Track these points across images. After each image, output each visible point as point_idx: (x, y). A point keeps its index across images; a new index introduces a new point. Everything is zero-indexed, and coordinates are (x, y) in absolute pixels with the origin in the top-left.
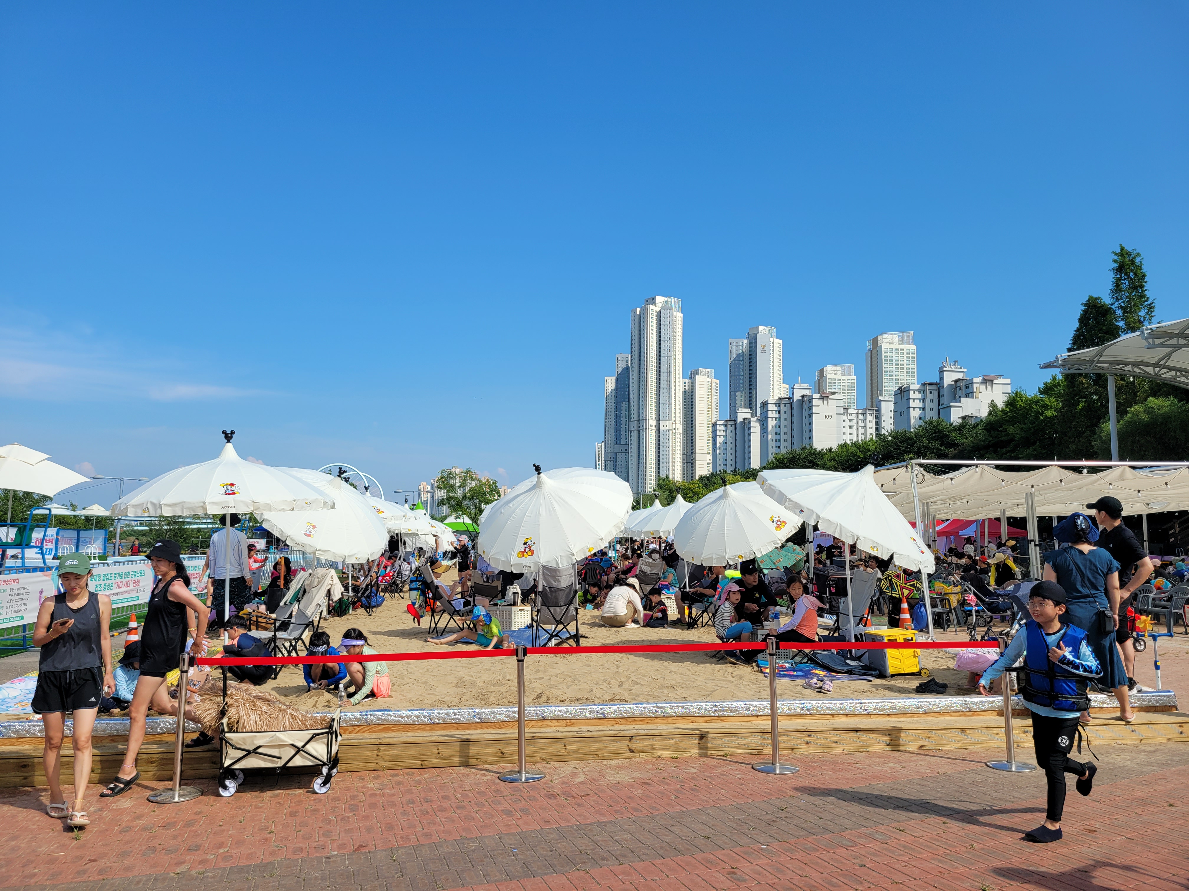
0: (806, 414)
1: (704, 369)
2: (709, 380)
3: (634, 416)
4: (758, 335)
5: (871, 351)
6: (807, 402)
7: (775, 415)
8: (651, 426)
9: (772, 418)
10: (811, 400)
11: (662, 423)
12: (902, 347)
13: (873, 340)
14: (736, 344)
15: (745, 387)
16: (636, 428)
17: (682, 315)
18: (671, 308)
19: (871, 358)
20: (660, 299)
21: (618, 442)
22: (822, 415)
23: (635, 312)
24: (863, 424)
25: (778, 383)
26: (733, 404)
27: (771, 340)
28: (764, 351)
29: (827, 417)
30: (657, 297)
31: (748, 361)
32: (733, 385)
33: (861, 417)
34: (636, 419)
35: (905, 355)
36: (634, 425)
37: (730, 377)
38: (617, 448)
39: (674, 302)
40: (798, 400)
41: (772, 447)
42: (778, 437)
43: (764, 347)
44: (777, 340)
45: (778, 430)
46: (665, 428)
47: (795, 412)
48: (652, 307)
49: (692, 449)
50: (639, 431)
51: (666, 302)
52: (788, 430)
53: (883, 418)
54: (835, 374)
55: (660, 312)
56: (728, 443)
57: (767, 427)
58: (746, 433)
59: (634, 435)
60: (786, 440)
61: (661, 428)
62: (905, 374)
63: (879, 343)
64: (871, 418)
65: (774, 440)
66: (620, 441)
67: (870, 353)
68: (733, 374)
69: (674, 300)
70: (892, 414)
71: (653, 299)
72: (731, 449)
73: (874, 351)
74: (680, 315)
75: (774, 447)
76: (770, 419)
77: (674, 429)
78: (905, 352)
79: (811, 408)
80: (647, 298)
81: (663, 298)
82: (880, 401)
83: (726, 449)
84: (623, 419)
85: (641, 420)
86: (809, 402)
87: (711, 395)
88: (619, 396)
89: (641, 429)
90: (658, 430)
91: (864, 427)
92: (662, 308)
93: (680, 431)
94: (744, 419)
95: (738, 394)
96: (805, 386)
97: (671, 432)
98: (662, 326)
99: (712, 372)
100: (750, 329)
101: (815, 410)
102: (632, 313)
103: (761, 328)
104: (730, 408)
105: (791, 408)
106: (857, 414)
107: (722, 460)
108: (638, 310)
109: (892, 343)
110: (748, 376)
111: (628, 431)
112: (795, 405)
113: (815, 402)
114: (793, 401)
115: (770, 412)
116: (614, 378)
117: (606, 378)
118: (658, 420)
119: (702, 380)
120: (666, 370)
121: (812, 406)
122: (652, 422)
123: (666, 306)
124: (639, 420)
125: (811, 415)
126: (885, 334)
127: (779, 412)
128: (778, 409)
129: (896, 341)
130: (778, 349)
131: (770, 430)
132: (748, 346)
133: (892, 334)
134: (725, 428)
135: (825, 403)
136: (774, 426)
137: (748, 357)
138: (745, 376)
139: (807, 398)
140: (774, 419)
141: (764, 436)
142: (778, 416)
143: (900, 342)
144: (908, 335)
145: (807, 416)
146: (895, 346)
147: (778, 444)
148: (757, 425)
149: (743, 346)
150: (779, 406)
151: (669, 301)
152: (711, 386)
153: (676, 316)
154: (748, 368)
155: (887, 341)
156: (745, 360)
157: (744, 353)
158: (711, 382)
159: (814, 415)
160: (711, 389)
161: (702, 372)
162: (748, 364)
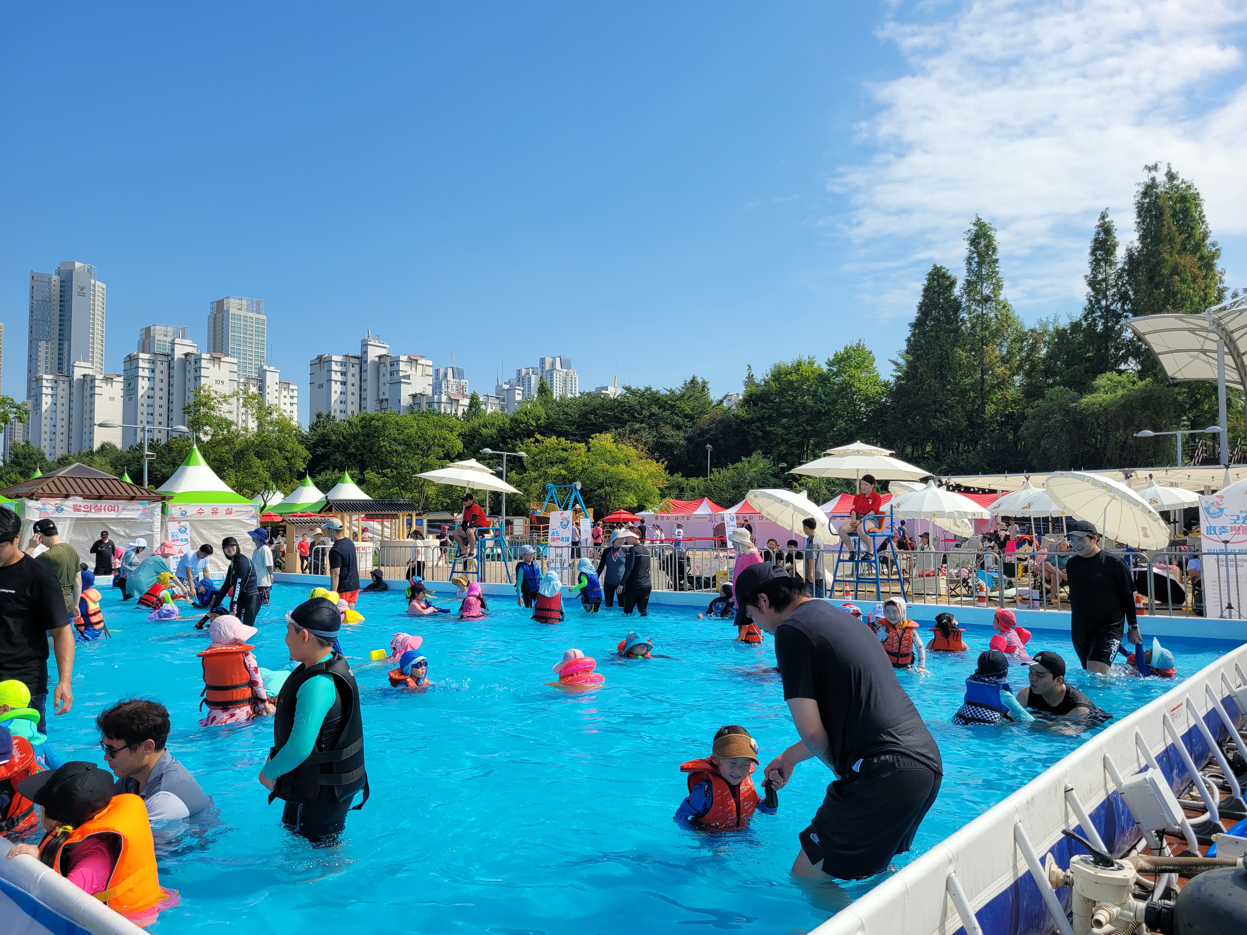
0: (191, 376)
4: (73, 273)
5: (216, 315)
6: (193, 362)
7: (146, 373)
9: (143, 377)
10: (198, 360)
12: (251, 315)
13: (219, 302)
14: (40, 279)
15: (53, 336)
19: (215, 323)
22: (212, 379)
26: (33, 356)
27: (92, 281)
28: (82, 294)
29: (217, 382)
32: (34, 332)
35: (254, 325)
37: (31, 321)
40: (180, 359)
41: (142, 413)
42: (150, 401)
43: (82, 289)
44: (98, 283)
45: (151, 393)
47: (176, 372)
52: (164, 394)
56: (59, 404)
57: (135, 388)
58: (87, 393)
60: (161, 406)
62: (254, 346)
65: (145, 405)
67: (213, 316)
68: (35, 317)
72: (63, 412)
73: (220, 315)
75: (145, 414)
76: (140, 379)
78: (254, 321)
79: (197, 369)
83: (55, 412)
86: (196, 363)
94: (83, 375)
95: (43, 344)
96: (188, 342)
101: (203, 372)
103: (78, 265)
105: (170, 367)
109: (240, 309)
110: (57, 322)
112: (176, 365)
113: (204, 363)
114: (173, 359)
115: (140, 370)
121: (200, 367)
125: (198, 378)
126: (233, 298)
127: (153, 371)
128: (152, 366)
129: (244, 307)
130: (101, 295)
131: (141, 392)
132: (58, 284)
133: (241, 299)
134: (54, 385)
135: (217, 366)
136: (146, 388)
137: (57, 298)
138: (53, 322)
139: (193, 358)
140: (146, 379)
141: (130, 399)
142: (152, 375)
143: (248, 310)
144: (258, 304)
145: (192, 380)
146: (243, 313)
147: (150, 410)
148: (104, 385)
149: (50, 283)
150: (153, 363)
154: (57, 313)
155: (234, 306)
156: (53, 302)
157: (52, 292)
159: (202, 379)
162: (57, 308)
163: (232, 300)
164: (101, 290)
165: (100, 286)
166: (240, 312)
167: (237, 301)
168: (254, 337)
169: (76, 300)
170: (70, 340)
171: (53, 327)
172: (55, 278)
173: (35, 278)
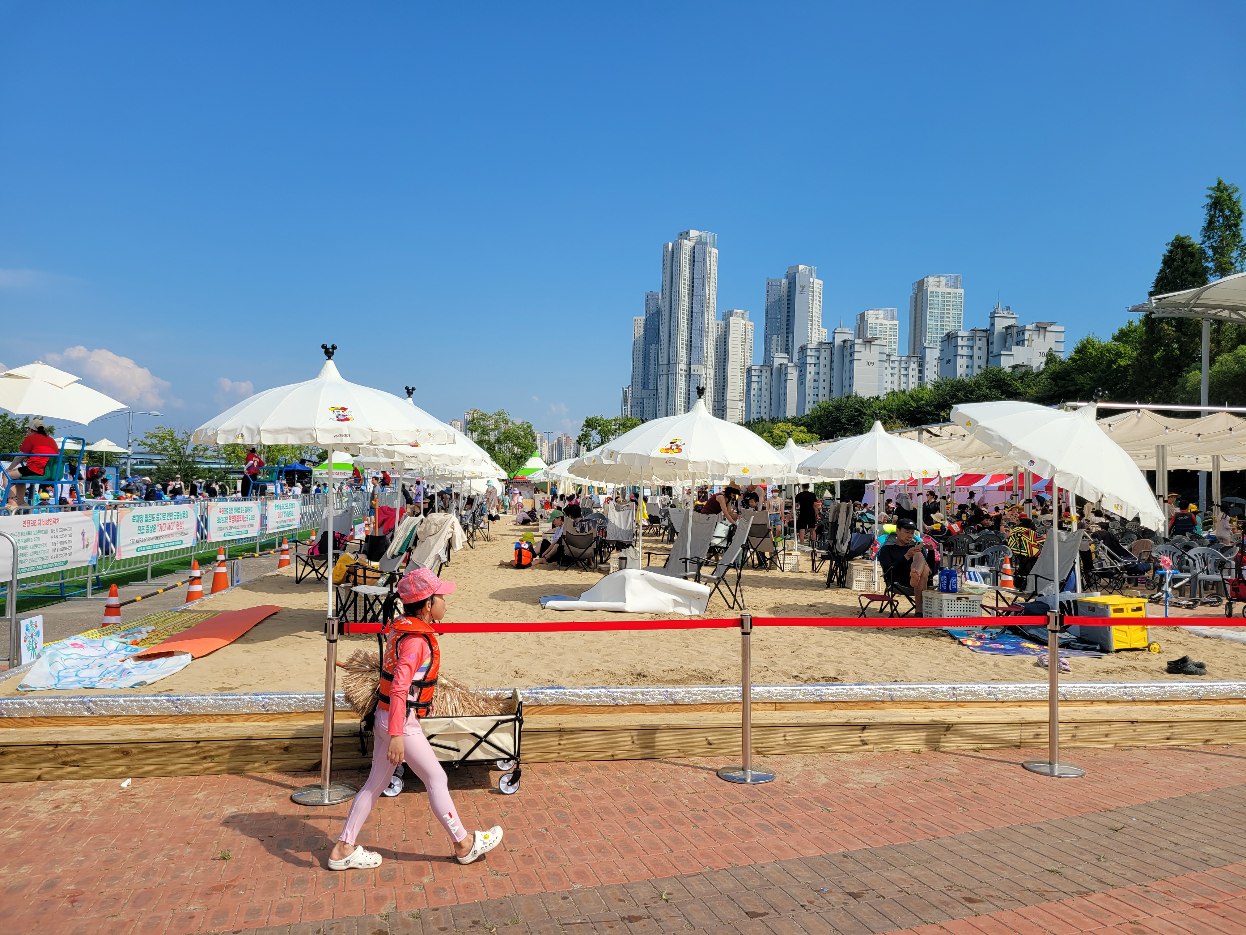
0: (847, 360)
1: (738, 311)
2: (744, 322)
3: (664, 360)
4: (797, 275)
5: (916, 295)
6: (849, 348)
7: (814, 361)
8: (681, 370)
9: (811, 364)
10: (852, 346)
11: (693, 367)
12: (949, 290)
13: (919, 282)
14: (773, 284)
15: (782, 331)
16: (665, 372)
17: (716, 251)
18: (706, 244)
19: (916, 302)
20: (694, 233)
21: (646, 387)
22: (864, 361)
23: (668, 247)
24: (905, 372)
25: (817, 327)
26: (768, 349)
27: (811, 280)
28: (803, 292)
29: (868, 363)
30: (691, 231)
31: (786, 302)
32: (768, 328)
33: (903, 365)
34: (665, 362)
35: (952, 300)
36: (663, 369)
37: (766, 319)
38: (645, 393)
39: (708, 236)
40: (839, 345)
41: (809, 395)
42: (816, 384)
43: (803, 287)
44: (816, 281)
45: (816, 377)
46: (696, 373)
47: (836, 358)
48: (685, 241)
49: (723, 396)
50: (668, 375)
51: (701, 236)
52: (827, 377)
53: (927, 366)
54: (877, 318)
56: (763, 390)
57: (805, 374)
58: (782, 379)
59: (663, 379)
60: (824, 388)
61: (692, 372)
62: (951, 320)
63: (925, 285)
64: (914, 366)
65: (812, 388)
66: (648, 386)
67: (915, 296)
68: (769, 316)
69: (710, 234)
70: (936, 362)
71: (687, 233)
72: (766, 396)
73: (920, 295)
74: (715, 251)
75: (812, 395)
76: (808, 365)
77: (706, 373)
78: (952, 296)
79: (852, 354)
80: (681, 231)
81: (698, 232)
82: (925, 348)
83: (761, 396)
84: (652, 362)
85: (671, 364)
86: (851, 348)
87: (745, 339)
88: (648, 338)
89: (671, 373)
90: (689, 375)
91: (906, 375)
92: (696, 243)
93: (712, 376)
94: (781, 365)
95: (774, 338)
96: (847, 330)
97: (702, 377)
99: (747, 313)
100: (789, 268)
101: (856, 356)
102: (664, 248)
103: (801, 267)
104: (765, 353)
105: (832, 354)
106: (900, 361)
107: (755, 407)
108: (671, 244)
109: (939, 286)
110: (785, 318)
111: (657, 375)
112: (835, 351)
113: (857, 348)
114: (834, 346)
115: (808, 358)
116: (643, 318)
117: (635, 318)
118: (689, 364)
119: (736, 322)
120: (699, 311)
121: (854, 352)
122: (683, 366)
123: (701, 243)
124: (669, 364)
125: (852, 361)
126: (932, 276)
127: (818, 358)
128: (817, 354)
129: (943, 284)
130: (818, 290)
131: (809, 376)
132: (786, 286)
133: (939, 277)
134: (760, 374)
135: (868, 349)
136: (813, 373)
137: (786, 298)
138: (782, 318)
139: (849, 343)
140: (813, 365)
142: (817, 361)
143: (948, 285)
144: (956, 278)
145: (848, 363)
146: (941, 290)
147: (816, 392)
148: (793, 371)
149: (780, 286)
150: (819, 351)
151: (704, 235)
152: (745, 328)
153: (711, 252)
154: (785, 310)
155: (933, 284)
156: (783, 302)
157: (782, 293)
158: (745, 325)
159: (855, 361)
160: (745, 332)
161: (736, 313)
162: (785, 306)
163: (931, 279)
164: (818, 286)
165: (818, 283)
166: (938, 290)
167: (936, 279)
168: (951, 312)
169: (799, 297)
170: (793, 332)
171: (782, 322)
172: (784, 281)
173: (770, 284)
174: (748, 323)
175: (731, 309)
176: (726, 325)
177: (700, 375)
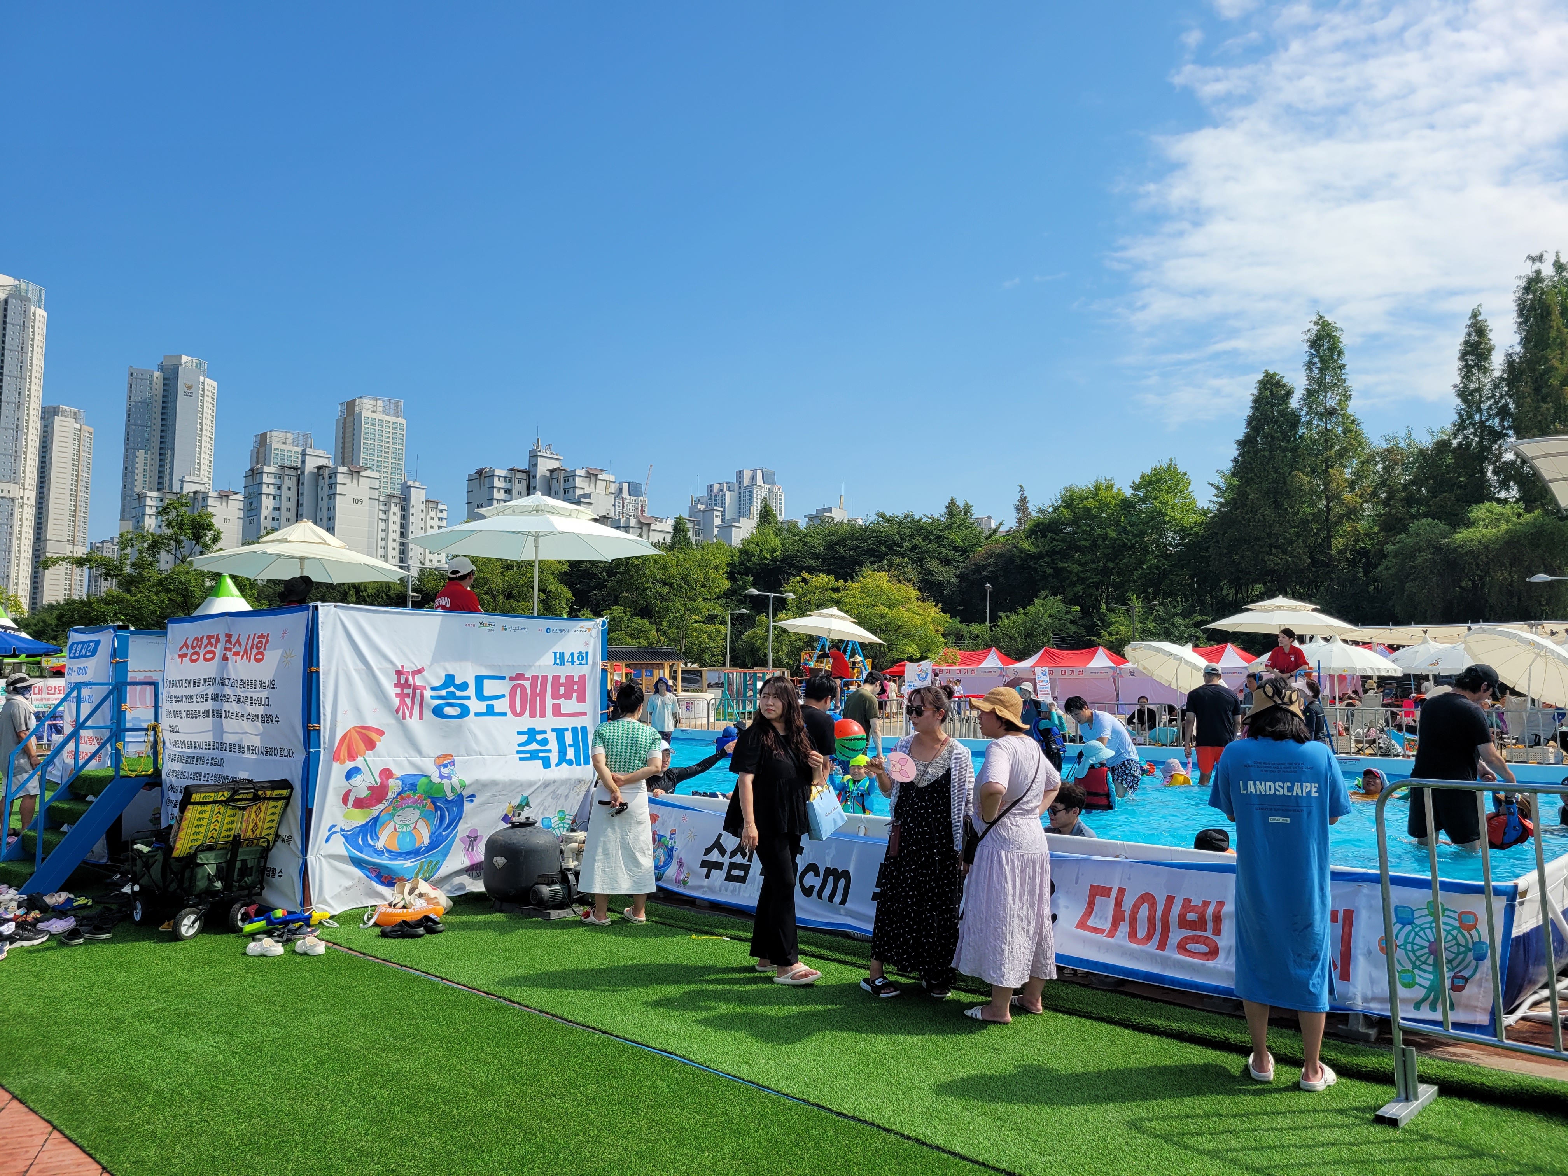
0: (324, 493)
1: (67, 408)
2: (78, 426)
4: (179, 368)
5: (346, 419)
6: (327, 477)
7: (272, 490)
9: (268, 495)
10: (333, 475)
13: (349, 403)
14: (140, 376)
15: (154, 445)
17: (45, 314)
18: (26, 300)
19: (344, 428)
22: (349, 498)
27: (201, 379)
28: (189, 394)
29: (355, 501)
31: (159, 405)
32: (131, 439)
35: (391, 430)
37: (128, 426)
39: (32, 289)
40: (312, 473)
42: (276, 524)
43: (189, 388)
44: (208, 381)
45: (276, 514)
47: (307, 489)
51: (18, 287)
54: (285, 443)
55: (6, 302)
57: (258, 509)
62: (390, 455)
63: (357, 408)
64: (395, 509)
67: (342, 420)
68: (132, 422)
69: (32, 286)
73: (349, 419)
74: (41, 314)
76: (264, 497)
77: (22, 498)
78: (391, 426)
79: (332, 486)
82: (410, 487)
86: (330, 477)
87: (79, 451)
92: (9, 296)
95: (141, 454)
96: (321, 453)
98: (8, 326)
99: (82, 416)
100: (165, 357)
101: (339, 489)
103: (184, 359)
104: (125, 475)
105: (299, 483)
109: (375, 412)
110: (158, 428)
112: (307, 479)
113: (340, 478)
114: (303, 473)
115: (264, 486)
119: (61, 422)
121: (336, 483)
123: (16, 296)
125: (332, 496)
126: (366, 397)
127: (279, 488)
128: (278, 482)
129: (380, 409)
130: (211, 394)
131: (264, 512)
132: (161, 382)
133: (376, 399)
134: (160, 504)
135: (355, 481)
136: (270, 508)
137: (160, 399)
138: (154, 427)
139: (327, 472)
140: (271, 497)
141: (251, 521)
142: (278, 492)
143: (384, 412)
144: (397, 405)
145: (326, 499)
146: (378, 416)
148: (218, 504)
149: (151, 381)
150: (280, 478)
151: (24, 286)
152: (80, 435)
153: (34, 314)
154: (159, 416)
155: (368, 408)
156: (155, 404)
157: (154, 392)
158: (80, 430)
159: (338, 497)
160: (79, 440)
161: (64, 411)
162: (159, 410)
163: (365, 401)
164: (211, 389)
165: (210, 384)
166: (374, 415)
167: (372, 402)
168: (391, 446)
169: (182, 401)
170: (173, 449)
171: (153, 433)
172: (157, 374)
173: (134, 375)
174: (85, 427)
175: (55, 405)
176: (45, 427)
177: (13, 500)
